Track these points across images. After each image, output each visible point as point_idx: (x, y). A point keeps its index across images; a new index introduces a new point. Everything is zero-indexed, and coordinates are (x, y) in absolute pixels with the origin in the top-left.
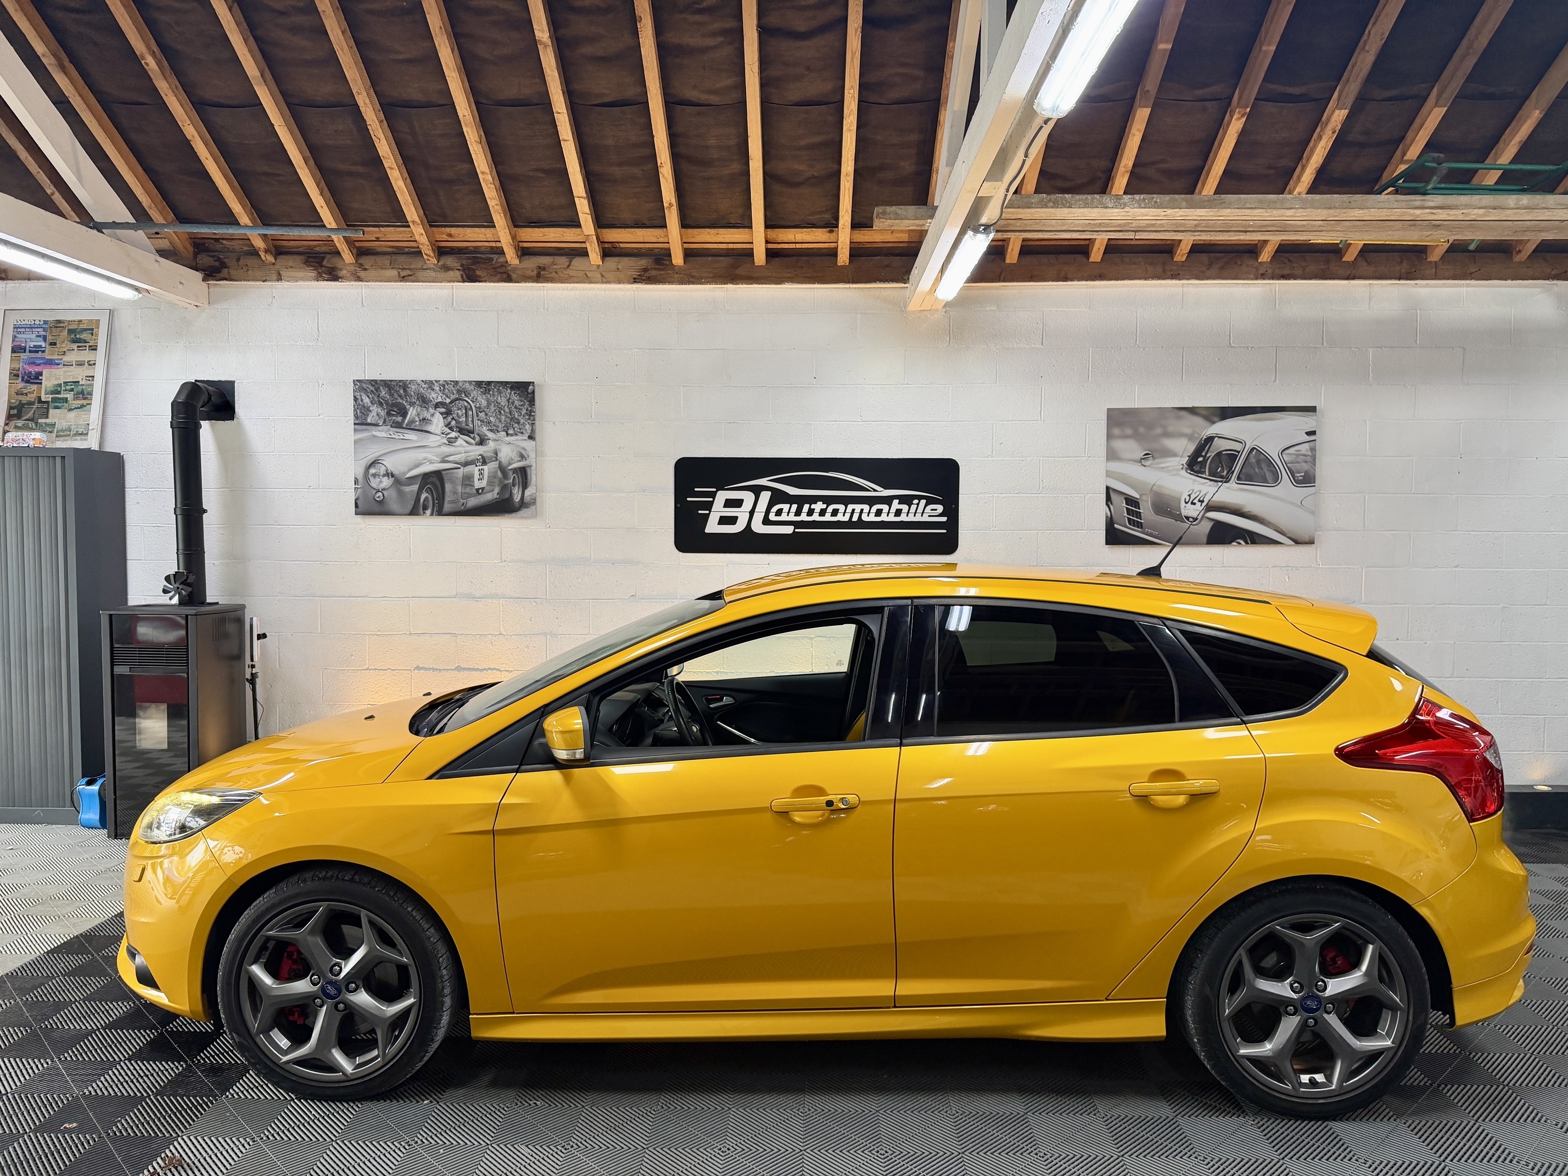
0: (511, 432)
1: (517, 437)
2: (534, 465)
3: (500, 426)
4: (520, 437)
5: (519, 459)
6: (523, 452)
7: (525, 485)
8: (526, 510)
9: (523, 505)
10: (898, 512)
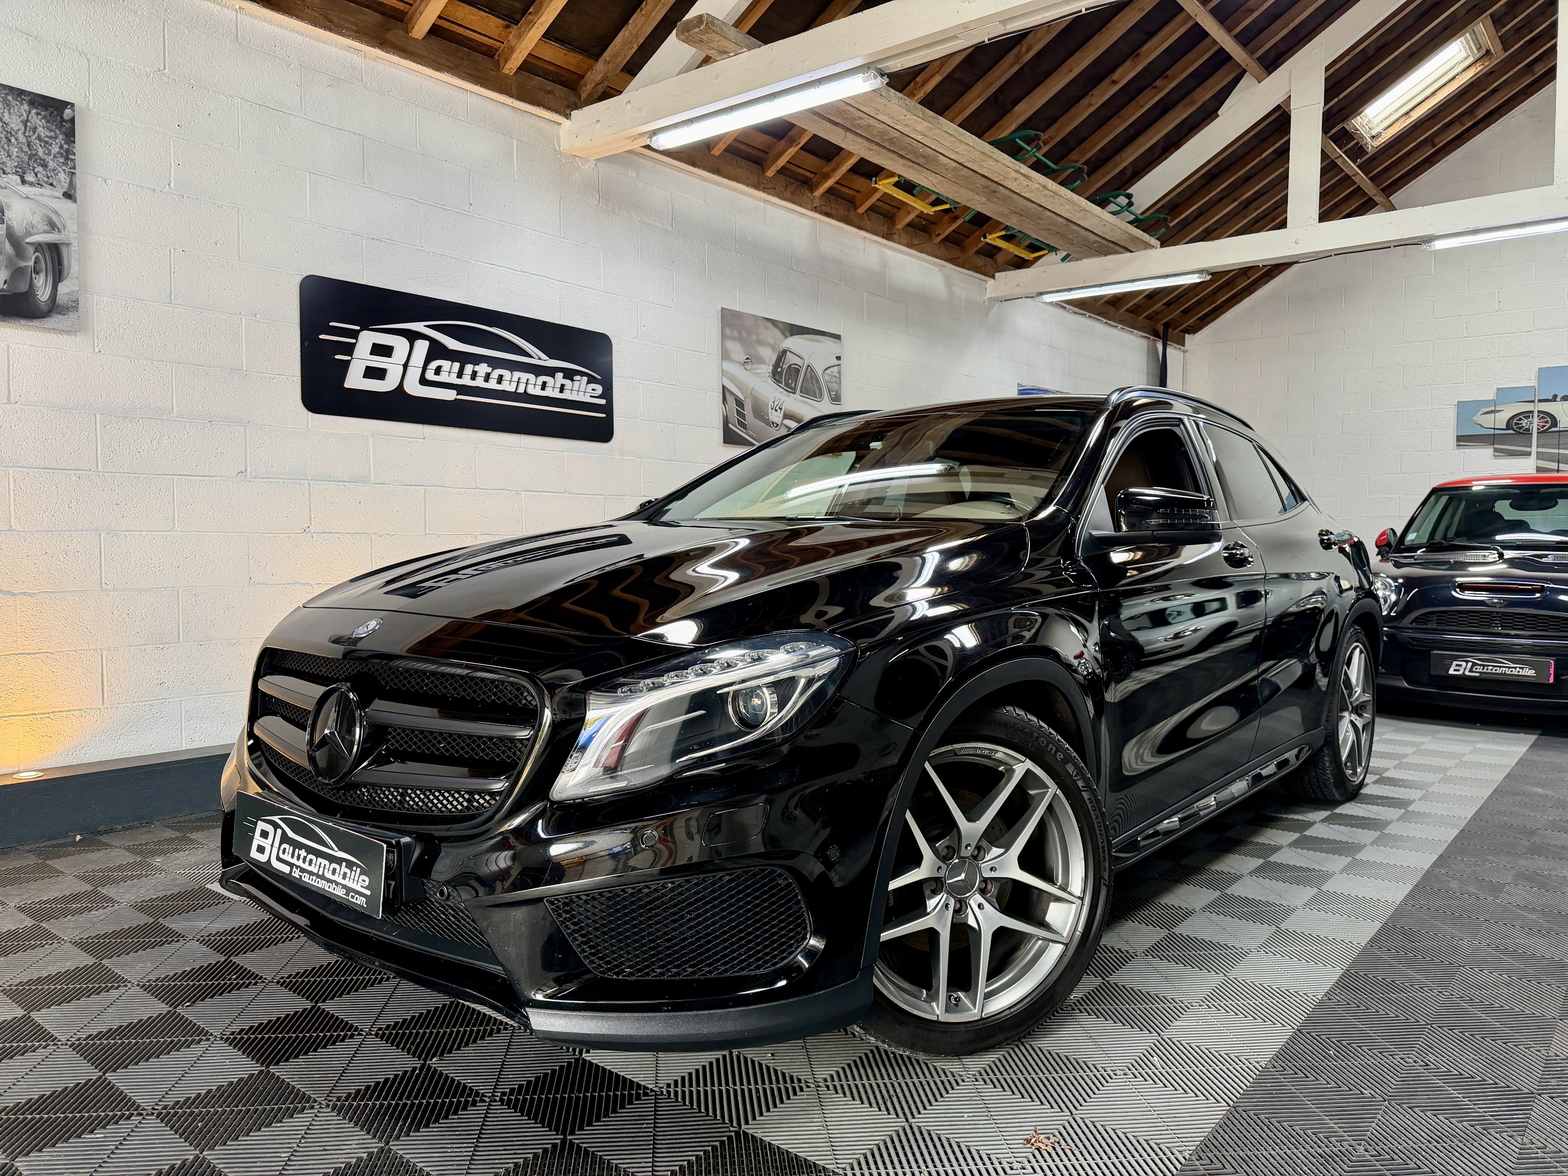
0: (30, 178)
1: (43, 190)
2: (75, 243)
3: (9, 163)
4: (47, 191)
5: (46, 228)
6: (55, 219)
7: (58, 274)
8: (61, 317)
9: (53, 308)
10: (562, 388)
